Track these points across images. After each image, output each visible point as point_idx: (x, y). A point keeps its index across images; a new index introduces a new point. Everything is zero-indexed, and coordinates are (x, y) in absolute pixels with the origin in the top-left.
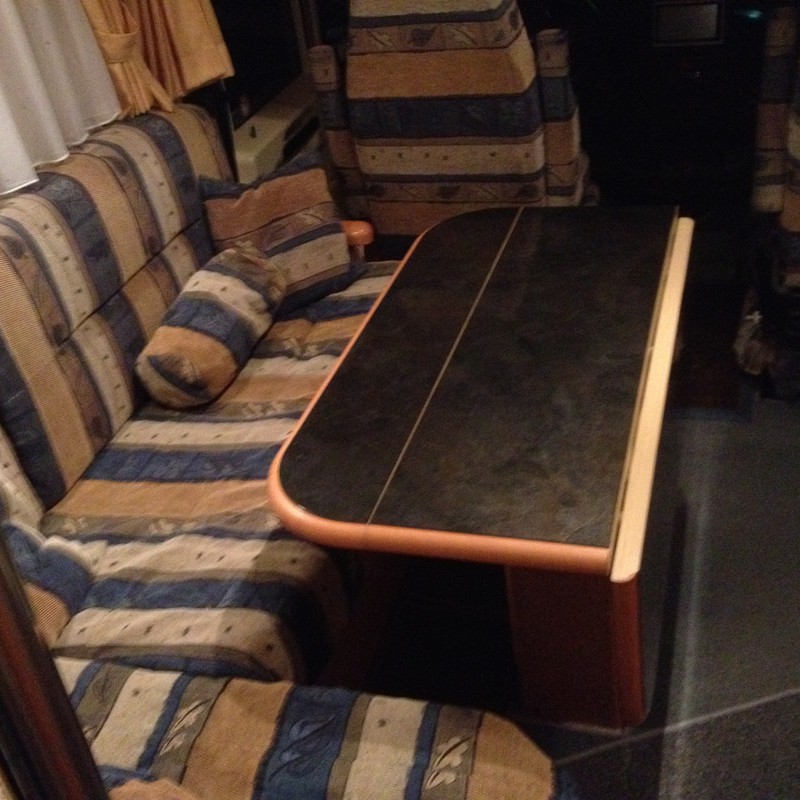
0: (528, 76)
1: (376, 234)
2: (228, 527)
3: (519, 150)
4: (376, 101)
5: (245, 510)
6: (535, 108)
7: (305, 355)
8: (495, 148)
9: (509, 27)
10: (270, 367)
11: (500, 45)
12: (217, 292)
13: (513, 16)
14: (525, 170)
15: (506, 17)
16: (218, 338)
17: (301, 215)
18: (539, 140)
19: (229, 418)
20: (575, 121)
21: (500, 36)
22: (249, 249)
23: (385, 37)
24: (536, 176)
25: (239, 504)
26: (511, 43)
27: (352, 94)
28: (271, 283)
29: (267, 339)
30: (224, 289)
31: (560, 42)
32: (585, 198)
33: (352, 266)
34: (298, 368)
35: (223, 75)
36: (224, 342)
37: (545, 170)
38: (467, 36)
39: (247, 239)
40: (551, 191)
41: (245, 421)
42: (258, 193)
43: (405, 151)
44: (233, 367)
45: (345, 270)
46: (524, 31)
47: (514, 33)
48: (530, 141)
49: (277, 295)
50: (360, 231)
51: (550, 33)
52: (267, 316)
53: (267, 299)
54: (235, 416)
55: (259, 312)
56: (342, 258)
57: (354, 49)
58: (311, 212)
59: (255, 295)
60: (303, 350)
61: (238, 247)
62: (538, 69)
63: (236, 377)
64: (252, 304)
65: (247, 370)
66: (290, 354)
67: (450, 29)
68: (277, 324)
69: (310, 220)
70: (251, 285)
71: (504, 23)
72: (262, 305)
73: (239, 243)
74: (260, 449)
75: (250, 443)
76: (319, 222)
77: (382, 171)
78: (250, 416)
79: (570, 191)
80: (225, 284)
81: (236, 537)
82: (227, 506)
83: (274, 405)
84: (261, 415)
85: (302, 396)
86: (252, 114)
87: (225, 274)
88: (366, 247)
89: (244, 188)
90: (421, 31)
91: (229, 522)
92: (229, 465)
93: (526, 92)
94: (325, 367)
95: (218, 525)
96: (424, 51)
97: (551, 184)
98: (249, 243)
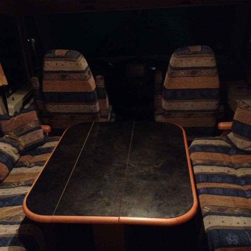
0: (93, 87)
1: (52, 129)
2: (7, 221)
3: (93, 106)
4: (51, 93)
5: (13, 216)
6: (96, 96)
7: (31, 166)
8: (86, 106)
9: (88, 74)
10: (20, 170)
11: (85, 79)
12: (3, 149)
13: (89, 72)
14: (94, 112)
15: (87, 72)
16: (3, 163)
17: (29, 124)
18: (98, 103)
19: (6, 187)
20: (107, 99)
21: (86, 77)
22: (13, 135)
23: (53, 76)
24: (97, 113)
25: (11, 214)
26: (88, 79)
27: (44, 91)
28: (19, 145)
29: (19, 161)
30: (5, 148)
31: (102, 79)
32: (111, 118)
33: (45, 139)
34: (29, 170)
35: (4, 85)
36: (5, 164)
37: (100, 111)
38: (77, 77)
39: (11, 132)
40: (101, 117)
41: (12, 188)
42: (15, 118)
43: (60, 106)
44: (8, 171)
45: (43, 140)
46: (92, 75)
47: (89, 76)
48: (96, 104)
49: (21, 148)
50: (47, 128)
51: (99, 77)
52: (18, 155)
53: (18, 150)
54: (9, 186)
55: (16, 154)
56: (42, 136)
57: (45, 79)
58: (32, 123)
59: (15, 149)
60: (30, 164)
61: (9, 134)
62: (96, 86)
63: (8, 175)
64: (14, 151)
65: (12, 172)
66: (26, 166)
67: (72, 75)
68: (22, 157)
69: (32, 126)
70: (13, 146)
71: (87, 74)
72: (17, 152)
74: (16, 196)
75: (14, 195)
76: (34, 126)
77: (53, 111)
78: (14, 186)
79: (106, 117)
80: (6, 146)
81: (10, 224)
82: (7, 214)
83: (22, 182)
84: (17, 185)
85: (30, 179)
86: (13, 93)
87: (5, 143)
88: (49, 133)
89: (11, 117)
90: (64, 75)
91: (8, 219)
92: (7, 202)
93: (93, 92)
94: (37, 170)
95: (4, 220)
96: (64, 80)
97: (101, 115)
98: (13, 133)
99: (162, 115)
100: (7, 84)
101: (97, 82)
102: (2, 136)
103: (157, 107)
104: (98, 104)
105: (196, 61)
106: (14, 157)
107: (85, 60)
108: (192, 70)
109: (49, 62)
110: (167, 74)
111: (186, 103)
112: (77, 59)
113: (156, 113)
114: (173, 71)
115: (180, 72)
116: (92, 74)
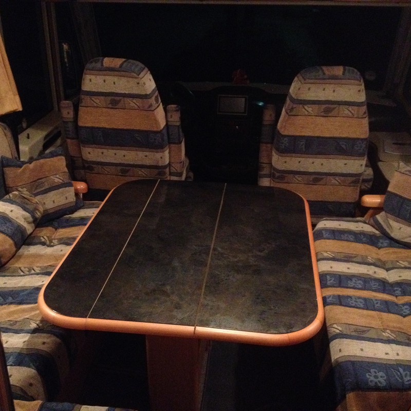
0: (162, 124)
1: (89, 189)
2: (9, 327)
3: (158, 155)
4: (92, 128)
5: (18, 319)
6: (166, 138)
7: (52, 244)
8: (147, 153)
9: (154, 102)
10: (33, 250)
11: (150, 109)
12: (8, 212)
13: (157, 97)
14: (160, 164)
15: (154, 98)
16: (7, 235)
17: (52, 177)
18: (167, 151)
19: (11, 274)
20: (183, 144)
21: (151, 106)
22: (26, 193)
23: (97, 100)
24: (165, 167)
25: (16, 316)
26: (155, 110)
27: (80, 124)
28: (36, 209)
29: (32, 236)
30: (12, 211)
31: (177, 111)
32: (186, 178)
33: (76, 202)
34: (49, 250)
35: (16, 110)
36: (10, 237)
37: (169, 164)
38: (136, 104)
39: (23, 188)
40: (171, 174)
41: (19, 276)
42: (31, 166)
43: (105, 151)
44: (14, 249)
45: (74, 204)
46: (161, 104)
47: (157, 105)
48: (163, 152)
49: (38, 215)
50: (81, 186)
51: (172, 107)
52: (33, 225)
53: (33, 216)
54: (14, 274)
55: (29, 223)
56: (72, 198)
57: (83, 104)
58: (58, 176)
59: (27, 215)
60: (51, 242)
61: (19, 191)
62: (167, 121)
63: (15, 254)
64: (25, 219)
65: (21, 250)
66: (44, 244)
67: (128, 100)
68: (38, 229)
69: (56, 180)
70: (25, 209)
71: (152, 100)
72: (31, 219)
73: (20, 189)
74: (27, 290)
75: (22, 287)
76: (61, 181)
77: (94, 160)
78: (22, 274)
79: (180, 175)
80: (12, 209)
81: (14, 333)
82: (10, 317)
83: (35, 268)
84: (28, 273)
85: (49, 264)
86: (28, 127)
87: (12, 204)
88: (83, 194)
89: (24, 163)
90: (114, 100)
91: (11, 325)
92: (10, 298)
93: (161, 131)
94: (62, 251)
95: (5, 326)
96: (116, 109)
97: (172, 171)
98: (25, 189)
99: (270, 177)
100: (21, 109)
101: (169, 115)
102: (7, 193)
103: (264, 163)
104: (167, 153)
105: (334, 91)
106: (25, 228)
107: (151, 77)
108: (327, 105)
109: (93, 77)
110: (284, 110)
111: (311, 160)
112: (138, 75)
113: (262, 173)
114: (295, 106)
115: (306, 107)
116: (162, 101)
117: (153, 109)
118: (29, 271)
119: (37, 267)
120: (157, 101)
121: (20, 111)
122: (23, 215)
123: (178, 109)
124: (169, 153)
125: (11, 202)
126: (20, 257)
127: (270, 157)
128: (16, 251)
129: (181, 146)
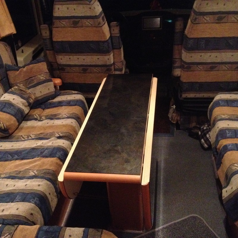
0: (108, 36)
1: (63, 82)
2: (16, 176)
3: (106, 57)
4: (62, 42)
5: (22, 170)
6: (110, 45)
7: (42, 119)
8: (99, 57)
9: (102, 21)
10: (30, 123)
11: (99, 26)
12: (11, 100)
13: (103, 18)
14: (108, 63)
15: (101, 18)
16: (12, 115)
17: (38, 76)
18: (112, 55)
19: (16, 140)
21: (99, 23)
22: (22, 86)
23: (64, 22)
24: (111, 65)
25: (20, 168)
27: (54, 40)
28: (29, 97)
29: (28, 114)
30: (14, 99)
31: (117, 26)
32: (125, 72)
33: (55, 92)
34: (40, 124)
35: (12, 33)
36: (14, 116)
37: (114, 63)
38: (89, 23)
40: (115, 70)
41: (21, 141)
42: (25, 69)
43: (71, 57)
44: (17, 124)
45: (54, 93)
46: (106, 22)
47: (103, 23)
48: (109, 55)
49: (31, 101)
50: (58, 81)
51: (114, 23)
52: (29, 108)
53: (28, 102)
54: (18, 140)
55: (26, 106)
56: (52, 89)
57: (55, 26)
58: (42, 75)
59: (24, 101)
60: (41, 118)
61: (18, 86)
62: (111, 34)
63: (18, 128)
64: (23, 104)
65: (22, 125)
66: (36, 119)
67: (84, 21)
68: (32, 110)
69: (42, 78)
70: (22, 97)
71: (100, 19)
72: (27, 104)
73: (18, 85)
74: (27, 150)
75: (23, 148)
76: (44, 78)
77: (64, 63)
78: (23, 139)
79: (121, 70)
80: (14, 98)
81: (19, 179)
82: (16, 168)
83: (31, 135)
84: (27, 139)
85: (40, 132)
86: (22, 46)
87: (14, 94)
88: (60, 86)
89: (20, 68)
90: (75, 21)
91: (17, 174)
92: (16, 155)
93: (107, 40)
94: (48, 123)
95: (13, 175)
96: (76, 27)
97: (115, 68)
98: (22, 85)
99: (181, 68)
100: (15, 32)
101: (112, 29)
102: (11, 88)
103: (176, 59)
105: (224, 5)
106: (23, 110)
107: (99, 4)
108: (219, 15)
109: (60, 6)
110: (189, 20)
111: (209, 54)
112: (90, 2)
113: (175, 65)
114: (197, 17)
115: (205, 17)
116: (107, 20)
117: (101, 26)
118: (28, 137)
119: (33, 135)
120: (103, 20)
121: (15, 34)
122: (21, 102)
123: (117, 24)
124: (113, 56)
125: (13, 93)
126: (22, 128)
127: (180, 54)
128: (19, 125)
129: (121, 51)
